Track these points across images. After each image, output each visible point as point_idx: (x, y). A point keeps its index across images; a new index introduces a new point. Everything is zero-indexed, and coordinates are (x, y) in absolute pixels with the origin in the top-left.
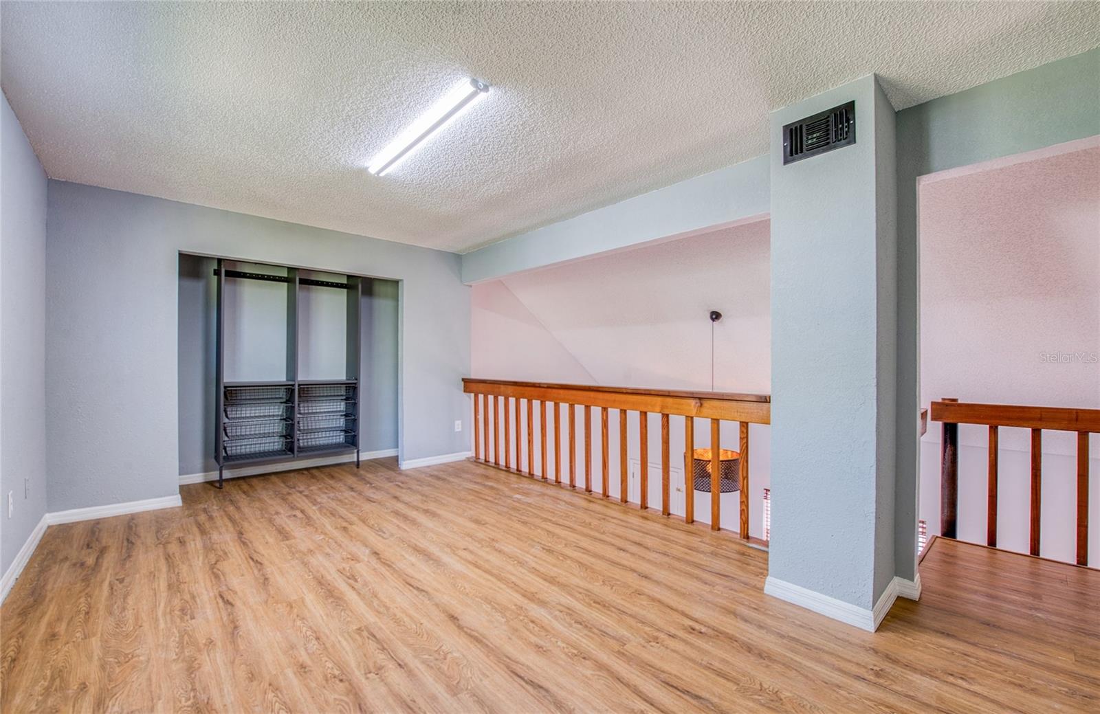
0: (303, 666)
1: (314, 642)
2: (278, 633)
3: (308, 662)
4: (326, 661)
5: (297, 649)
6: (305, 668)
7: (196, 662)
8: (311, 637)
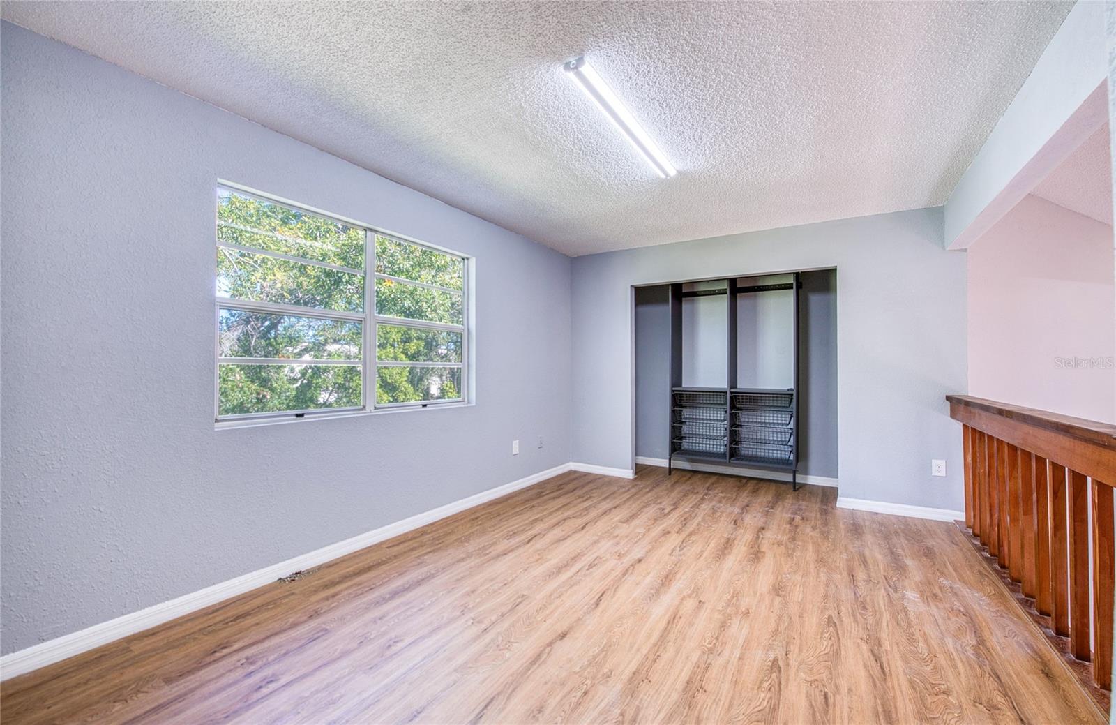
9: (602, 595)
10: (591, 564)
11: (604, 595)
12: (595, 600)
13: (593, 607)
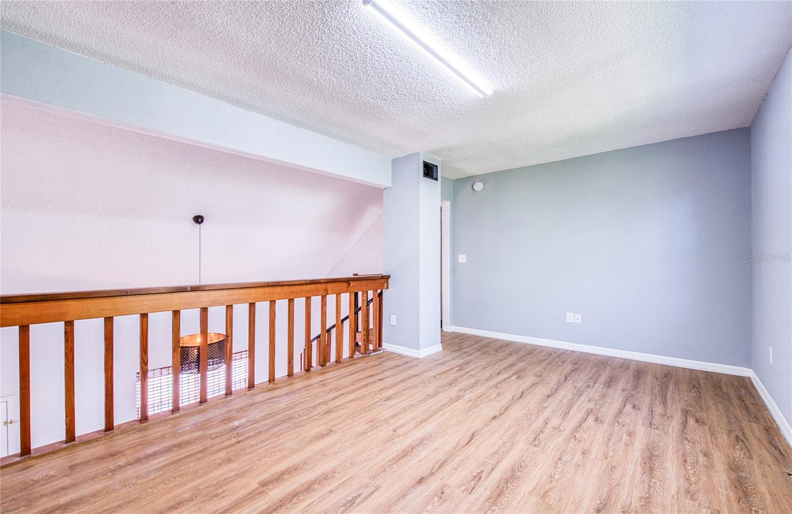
0: (584, 453)
1: (564, 459)
2: (576, 480)
3: (579, 453)
4: (571, 447)
5: (577, 463)
6: (583, 452)
7: (642, 504)
8: (562, 462)
9: (469, 442)
10: (479, 480)
11: (467, 441)
12: (475, 438)
13: (476, 433)
